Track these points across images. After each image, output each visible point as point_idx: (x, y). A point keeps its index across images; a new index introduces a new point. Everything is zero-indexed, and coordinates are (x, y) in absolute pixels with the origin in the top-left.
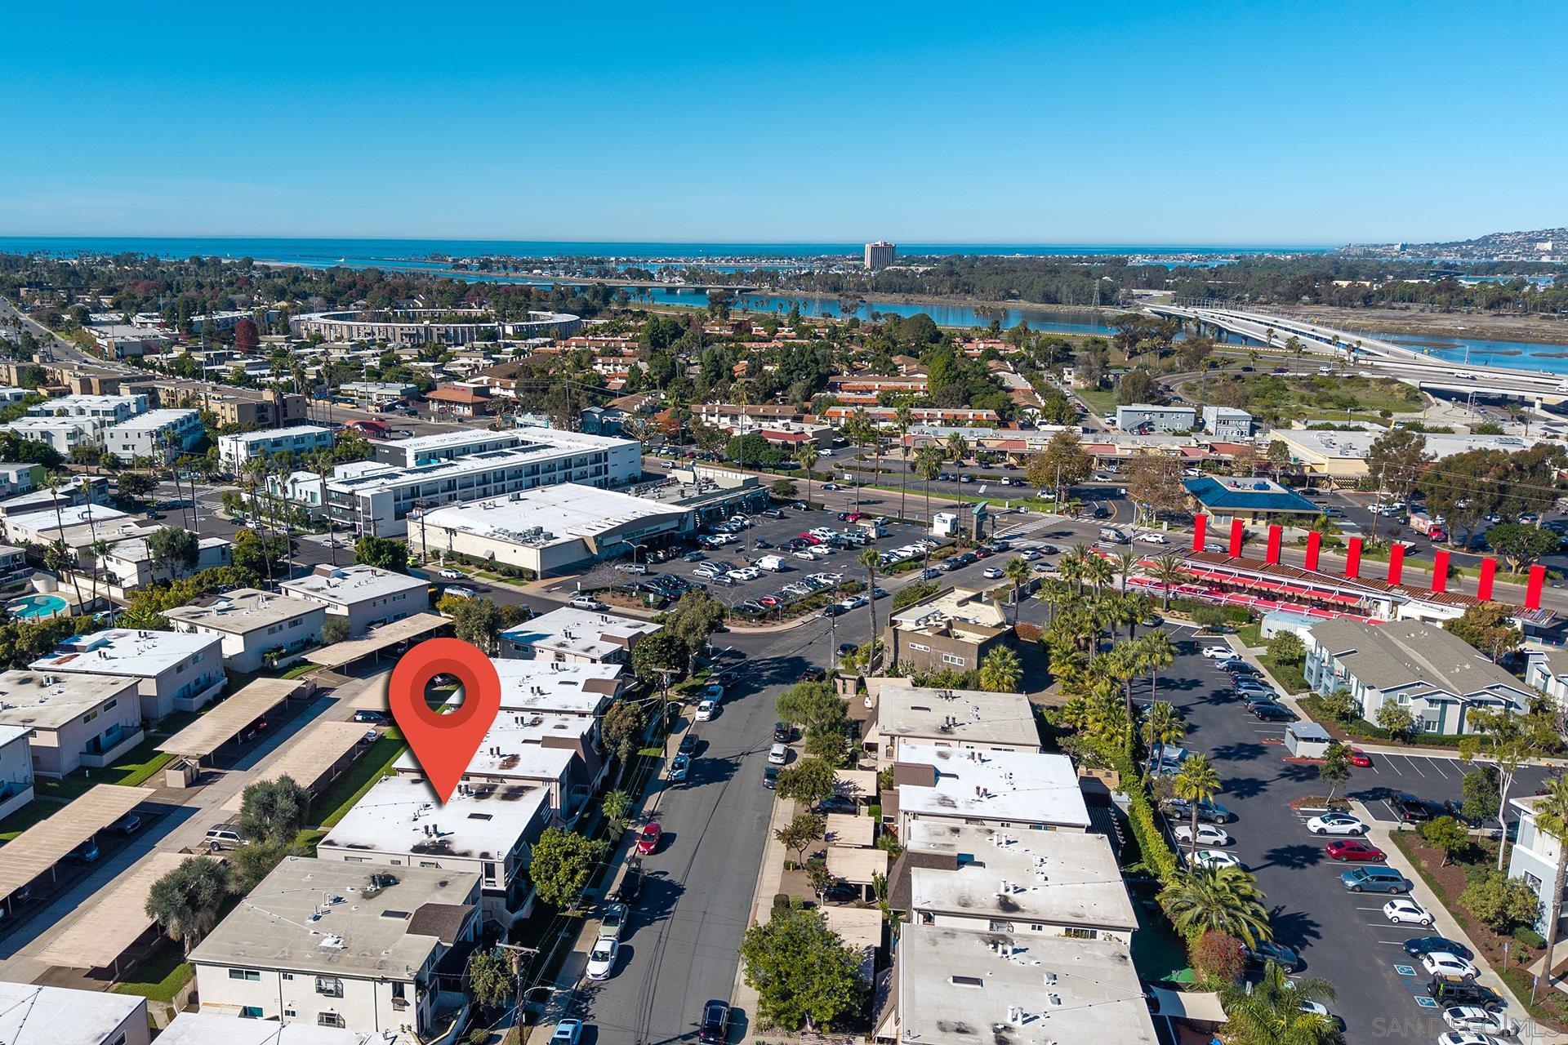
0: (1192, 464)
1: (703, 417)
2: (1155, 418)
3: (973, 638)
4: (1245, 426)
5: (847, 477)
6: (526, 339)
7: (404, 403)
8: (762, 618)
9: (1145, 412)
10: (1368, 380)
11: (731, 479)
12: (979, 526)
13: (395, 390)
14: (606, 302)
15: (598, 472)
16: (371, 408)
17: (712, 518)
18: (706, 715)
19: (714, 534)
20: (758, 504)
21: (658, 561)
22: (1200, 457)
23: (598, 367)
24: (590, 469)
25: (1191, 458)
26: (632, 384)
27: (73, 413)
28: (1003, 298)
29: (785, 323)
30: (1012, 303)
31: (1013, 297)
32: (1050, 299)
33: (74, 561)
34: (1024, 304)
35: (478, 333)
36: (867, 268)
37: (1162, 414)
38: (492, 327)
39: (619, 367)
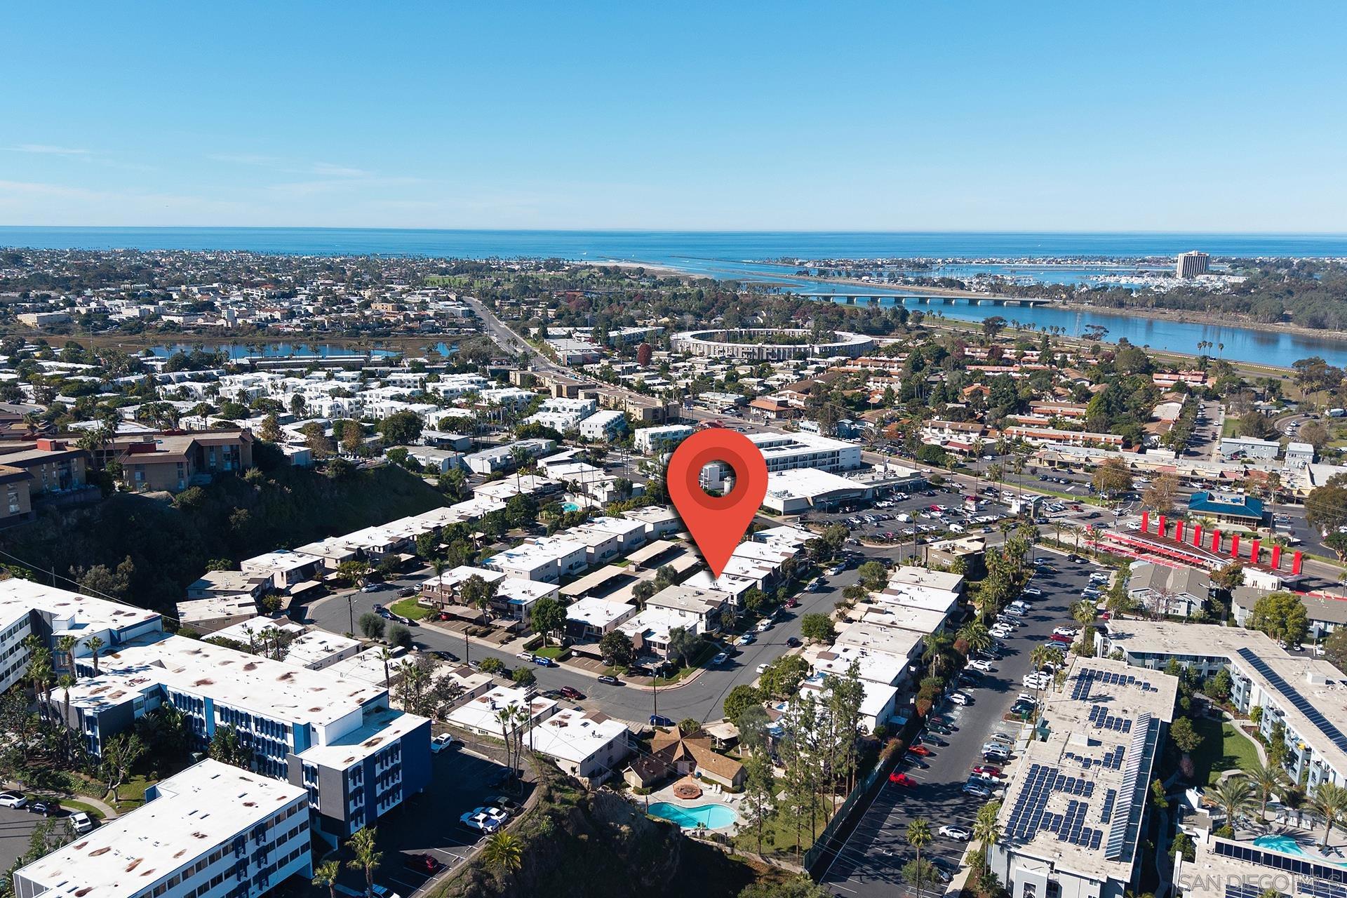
2: (1247, 448)
4: (1309, 458)
6: (826, 358)
7: (736, 408)
8: (882, 541)
9: (1240, 444)
11: (903, 470)
12: (1036, 509)
14: (904, 320)
15: (833, 462)
16: (715, 410)
17: (884, 492)
18: (833, 573)
19: (881, 501)
20: (917, 486)
21: (845, 512)
22: (1233, 479)
23: (871, 384)
24: (828, 460)
26: (886, 399)
27: (560, 410)
28: (1273, 321)
29: (1038, 347)
30: (1281, 326)
31: (1287, 319)
32: (1318, 324)
33: (577, 489)
34: (1292, 327)
35: (794, 352)
36: (1179, 276)
37: (1253, 446)
38: (805, 348)
39: (885, 385)
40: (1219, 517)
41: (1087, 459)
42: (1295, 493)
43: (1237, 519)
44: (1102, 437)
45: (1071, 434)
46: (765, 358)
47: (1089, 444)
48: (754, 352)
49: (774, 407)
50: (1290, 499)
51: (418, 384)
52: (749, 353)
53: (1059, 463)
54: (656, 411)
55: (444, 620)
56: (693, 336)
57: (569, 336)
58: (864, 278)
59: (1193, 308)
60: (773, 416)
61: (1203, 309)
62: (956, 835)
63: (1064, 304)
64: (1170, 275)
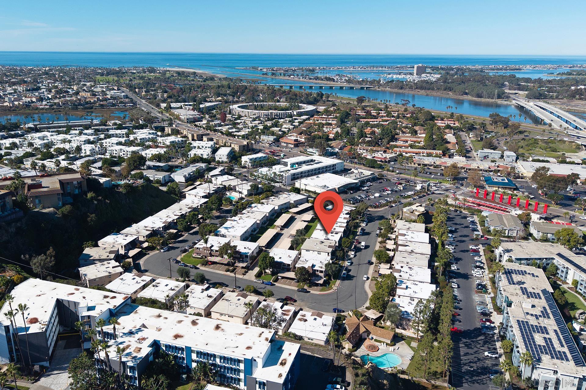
0: (491, 171)
1: (358, 150)
2: (489, 154)
3: (417, 213)
4: (514, 158)
6: (300, 117)
7: (274, 143)
8: (375, 207)
9: (486, 153)
10: (566, 141)
11: (367, 173)
12: (428, 188)
13: (272, 138)
14: (322, 97)
16: (267, 144)
17: (363, 183)
18: (365, 225)
19: (364, 187)
20: (373, 179)
21: (351, 193)
22: (494, 169)
24: (332, 168)
25: (492, 169)
26: (336, 137)
27: (201, 147)
28: (462, 95)
29: (383, 110)
30: (465, 97)
31: (466, 94)
32: (479, 96)
33: (232, 189)
34: (469, 97)
35: (286, 114)
36: (415, 74)
37: (491, 153)
38: (290, 113)
39: (331, 129)
40: (499, 187)
41: (434, 163)
42: (520, 175)
43: (505, 188)
44: (434, 152)
45: (421, 151)
46: (273, 117)
47: (429, 155)
48: (269, 115)
49: (293, 142)
50: (519, 177)
51: (125, 136)
52: (266, 115)
53: (423, 164)
54: (244, 146)
55: (210, 265)
56: (239, 107)
57: (181, 108)
58: (291, 77)
59: (429, 89)
60: (292, 146)
61: (433, 89)
62: (494, 356)
63: (379, 88)
64: (411, 74)
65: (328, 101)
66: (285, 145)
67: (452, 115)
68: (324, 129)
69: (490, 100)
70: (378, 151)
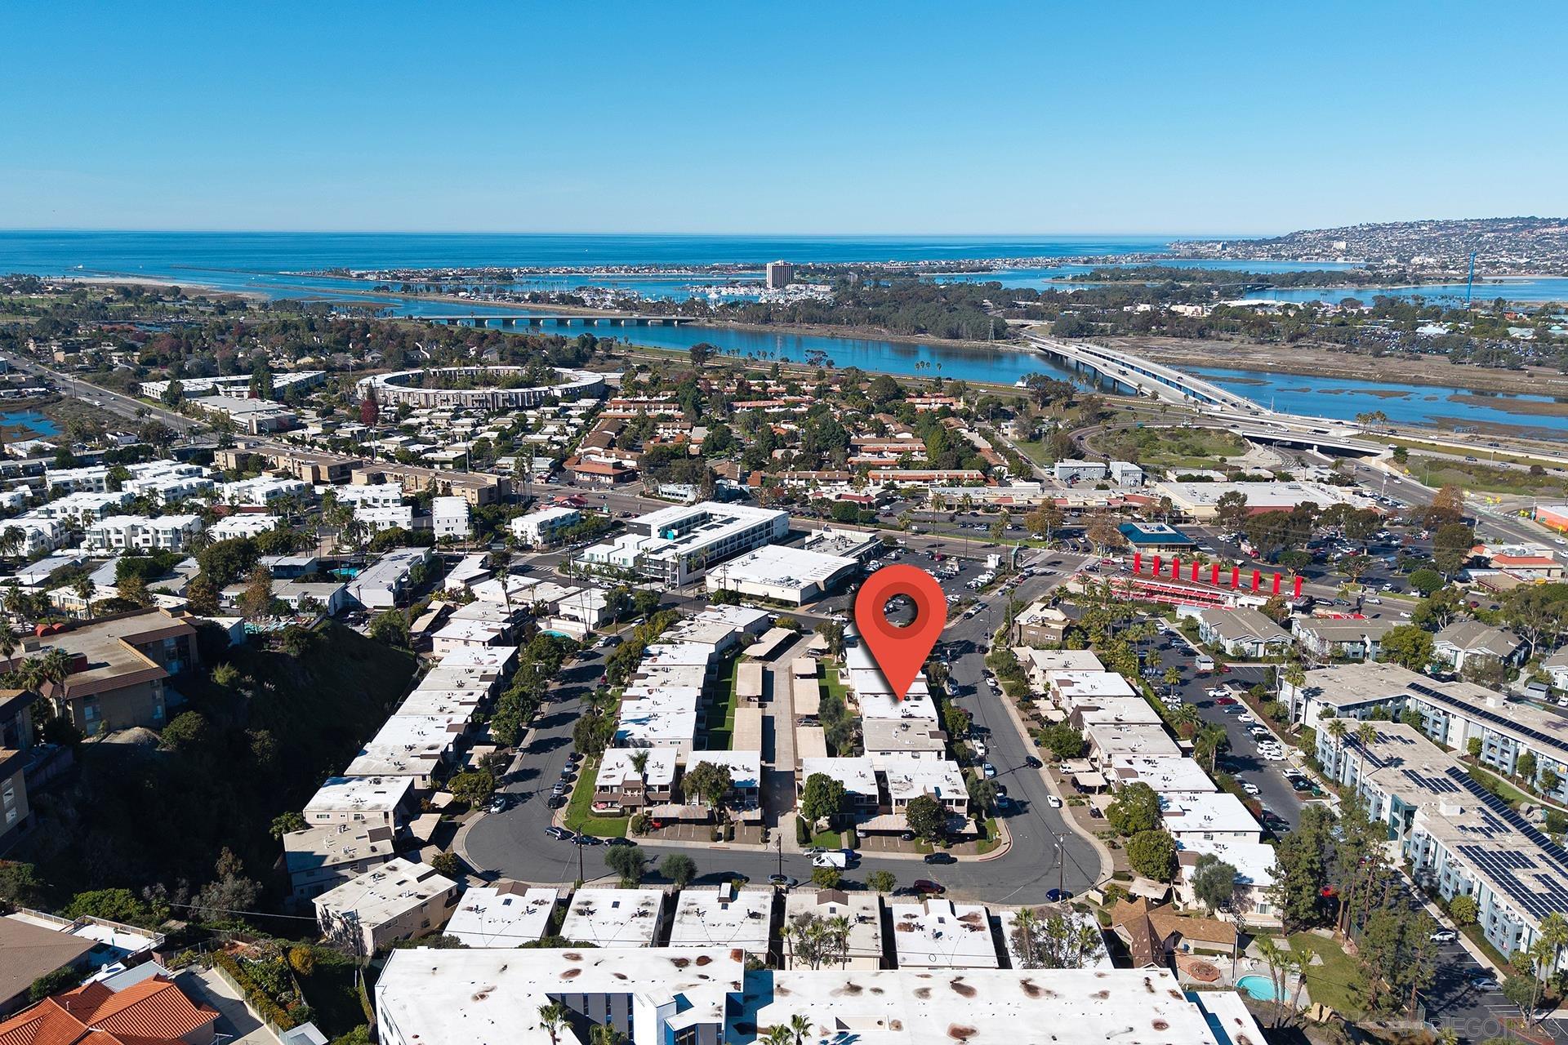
0: (1113, 510)
1: (786, 481)
2: (1079, 471)
3: (1057, 627)
4: (1139, 477)
5: (914, 528)
6: (577, 402)
7: (556, 475)
9: (1074, 468)
10: (1210, 430)
11: (854, 535)
15: (768, 534)
16: (535, 480)
20: (877, 552)
22: (1119, 505)
24: (764, 532)
25: (1114, 506)
27: (370, 502)
28: (914, 333)
29: (768, 376)
30: (920, 338)
31: (922, 331)
32: (954, 335)
33: (549, 610)
34: (930, 339)
35: (535, 397)
36: (769, 285)
37: (1085, 468)
38: (545, 392)
39: (677, 431)
41: (984, 500)
43: (1174, 547)
44: (965, 473)
45: (936, 473)
46: (501, 405)
47: (955, 482)
48: (487, 400)
49: (610, 471)
50: (1179, 520)
51: (104, 484)
52: (480, 401)
53: (958, 506)
54: (491, 490)
55: (657, 828)
56: (389, 381)
57: (215, 392)
58: (461, 294)
59: (829, 322)
60: (610, 481)
61: (839, 322)
62: (1446, 938)
63: (710, 321)
64: (761, 285)
65: (610, 357)
66: (587, 478)
67: (939, 383)
68: (661, 431)
69: (983, 344)
70: (835, 481)
